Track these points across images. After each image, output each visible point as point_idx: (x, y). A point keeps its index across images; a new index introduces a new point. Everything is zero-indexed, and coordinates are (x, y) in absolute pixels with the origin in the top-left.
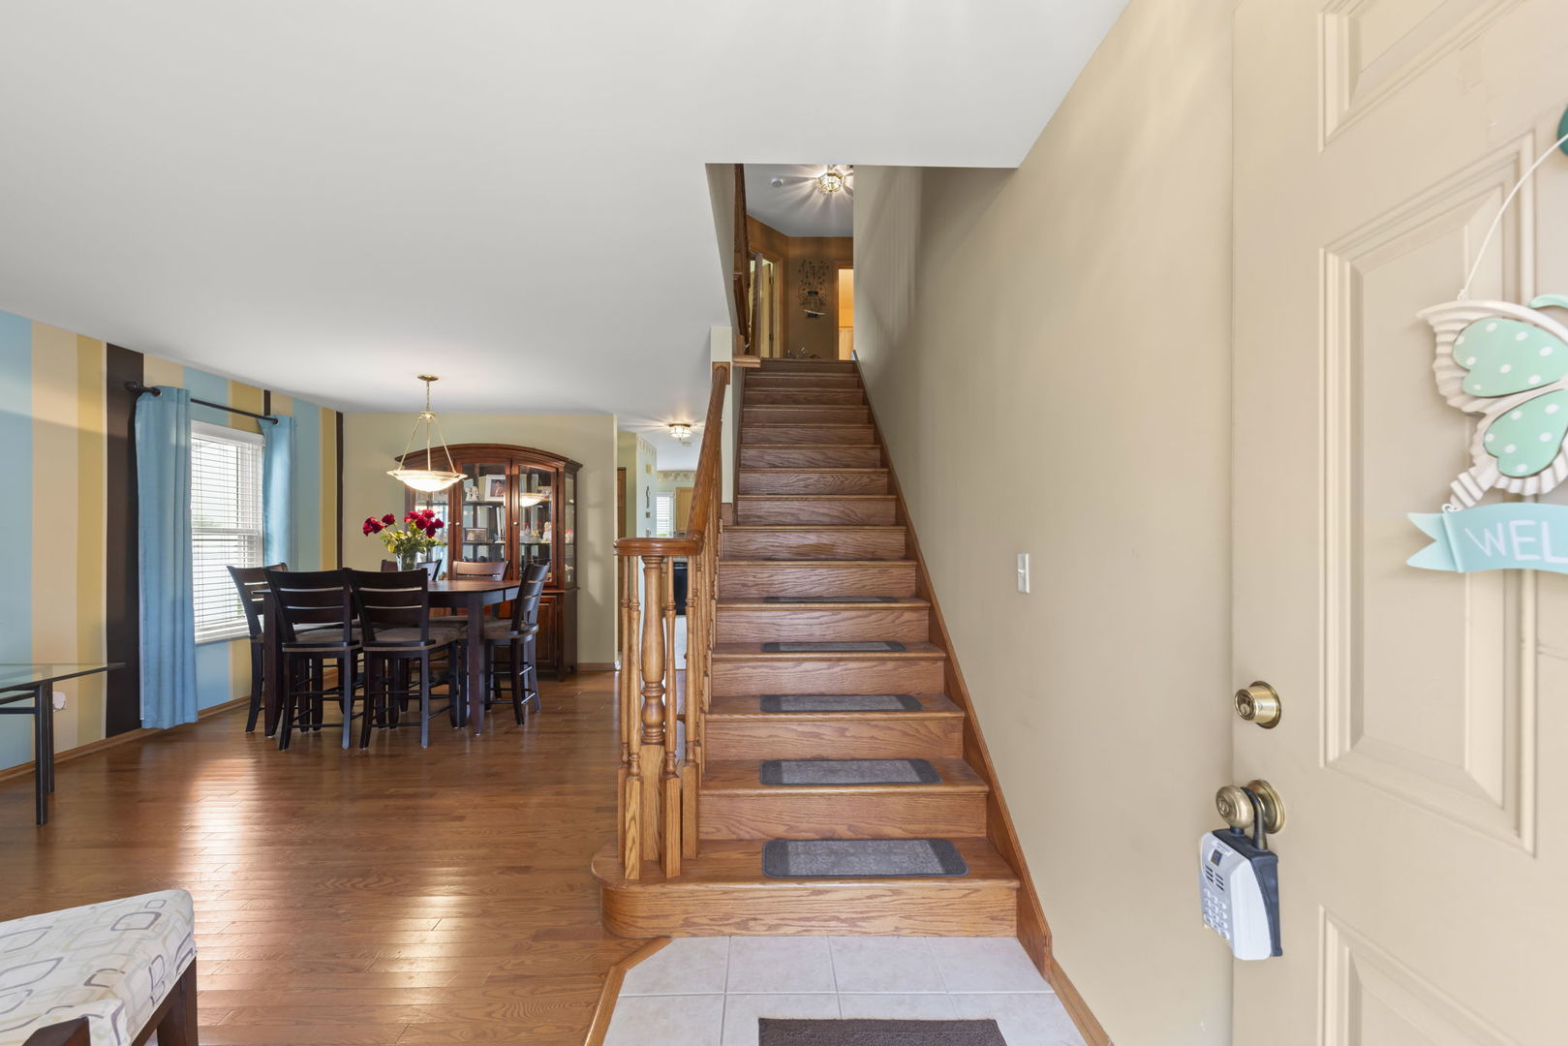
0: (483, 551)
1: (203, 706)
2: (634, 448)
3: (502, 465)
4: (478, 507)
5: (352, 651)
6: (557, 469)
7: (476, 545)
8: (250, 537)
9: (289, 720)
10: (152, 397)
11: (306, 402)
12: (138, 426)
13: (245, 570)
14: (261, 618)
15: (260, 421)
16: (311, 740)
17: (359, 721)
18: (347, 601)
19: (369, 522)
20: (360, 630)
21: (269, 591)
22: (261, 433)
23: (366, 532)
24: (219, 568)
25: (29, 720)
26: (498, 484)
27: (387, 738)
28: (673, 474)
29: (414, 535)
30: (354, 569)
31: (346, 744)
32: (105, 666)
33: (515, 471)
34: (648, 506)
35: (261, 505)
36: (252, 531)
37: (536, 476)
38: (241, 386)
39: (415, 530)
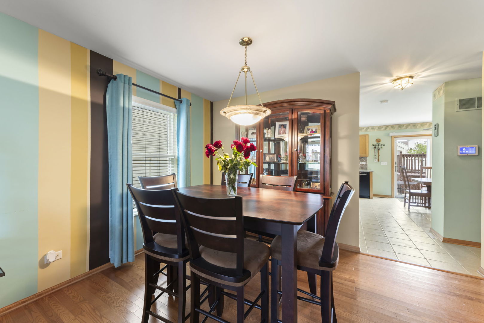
0: (272, 167)
3: (287, 114)
4: (271, 142)
5: (183, 262)
6: (325, 111)
7: (269, 163)
12: (107, 97)
15: (176, 101)
22: (176, 108)
29: (236, 157)
35: (176, 143)
36: (173, 156)
38: (166, 84)
39: (237, 153)
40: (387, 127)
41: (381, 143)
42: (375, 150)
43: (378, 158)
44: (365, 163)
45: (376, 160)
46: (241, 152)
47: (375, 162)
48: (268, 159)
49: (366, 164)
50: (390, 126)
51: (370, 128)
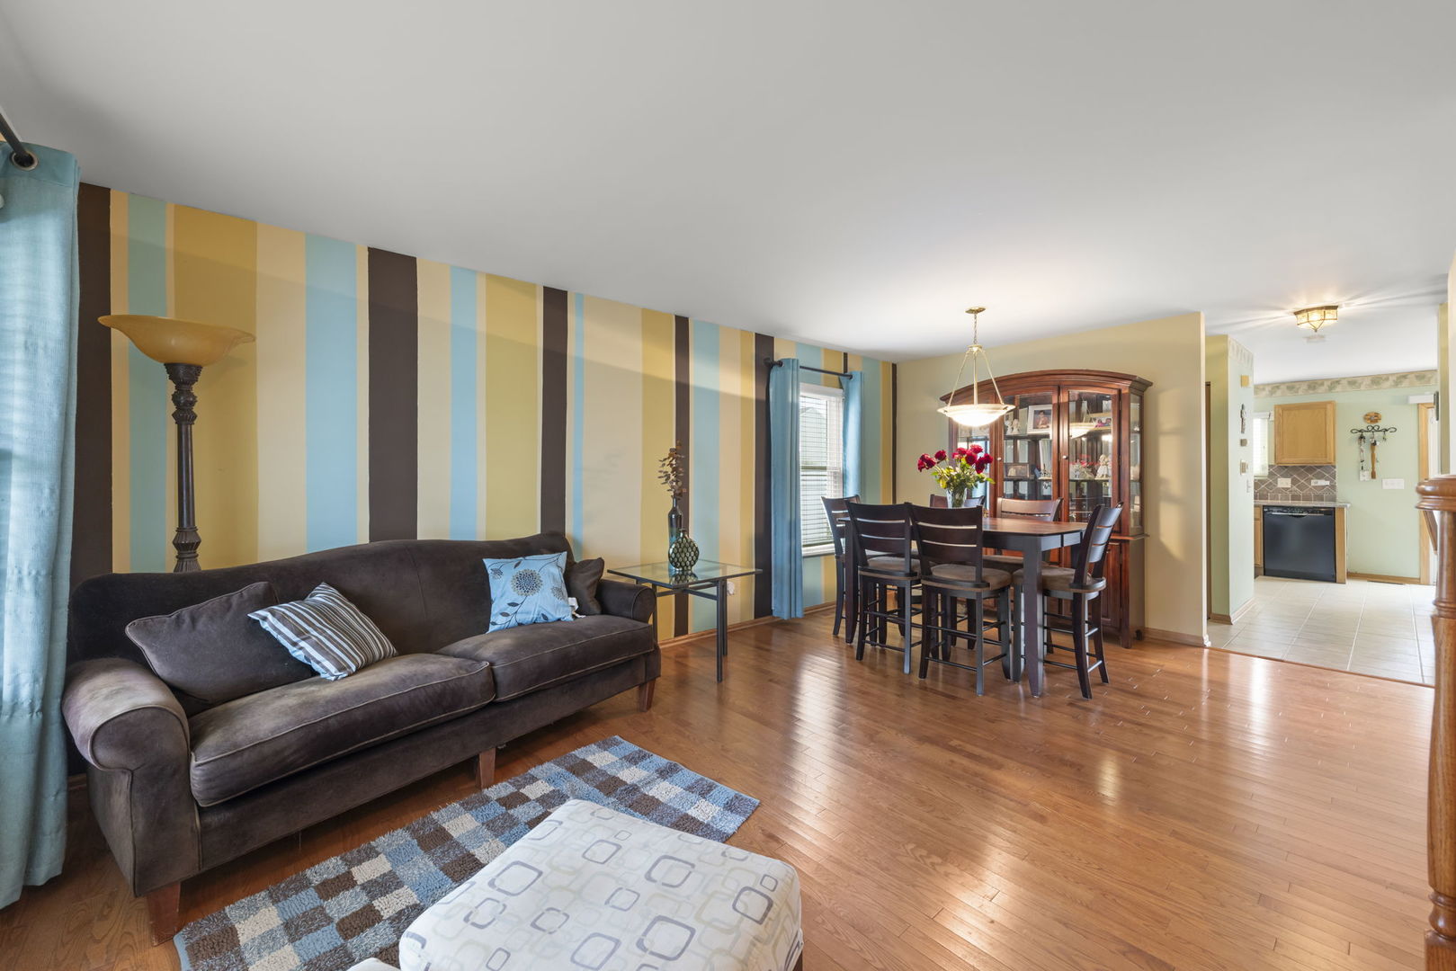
0: (1025, 488)
1: (808, 605)
2: (1225, 354)
3: (1049, 393)
6: (1119, 391)
8: (835, 473)
9: (863, 635)
10: (779, 368)
11: (870, 357)
12: (771, 390)
13: (833, 500)
14: (842, 540)
15: (841, 377)
16: (878, 654)
17: (918, 649)
18: (908, 532)
19: (923, 458)
20: (918, 561)
21: (849, 519)
22: (841, 388)
23: (920, 469)
24: (816, 497)
25: (713, 603)
26: (1041, 416)
27: (941, 672)
28: (1268, 389)
29: (963, 471)
30: (914, 504)
31: (907, 670)
32: (754, 570)
33: (1064, 398)
34: (1243, 432)
35: (841, 447)
36: (837, 469)
37: (1085, 404)
38: (829, 351)
39: (964, 466)
40: (1402, 377)
41: (1382, 424)
42: (1360, 444)
43: (1373, 468)
44: (1328, 483)
45: (1367, 474)
46: (971, 464)
47: (1361, 478)
48: (1012, 472)
49: (1333, 487)
50: (1413, 375)
51: (1343, 382)
